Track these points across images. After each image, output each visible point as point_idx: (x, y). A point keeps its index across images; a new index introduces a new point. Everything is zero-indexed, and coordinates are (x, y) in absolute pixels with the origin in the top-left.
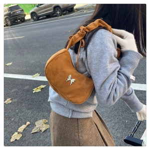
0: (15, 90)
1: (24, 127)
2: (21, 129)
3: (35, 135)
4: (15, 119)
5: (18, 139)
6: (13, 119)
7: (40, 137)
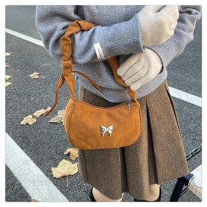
0: (48, 64)
1: (42, 111)
2: (38, 113)
3: (53, 125)
4: (35, 99)
5: (30, 123)
6: (32, 99)
7: (58, 130)
